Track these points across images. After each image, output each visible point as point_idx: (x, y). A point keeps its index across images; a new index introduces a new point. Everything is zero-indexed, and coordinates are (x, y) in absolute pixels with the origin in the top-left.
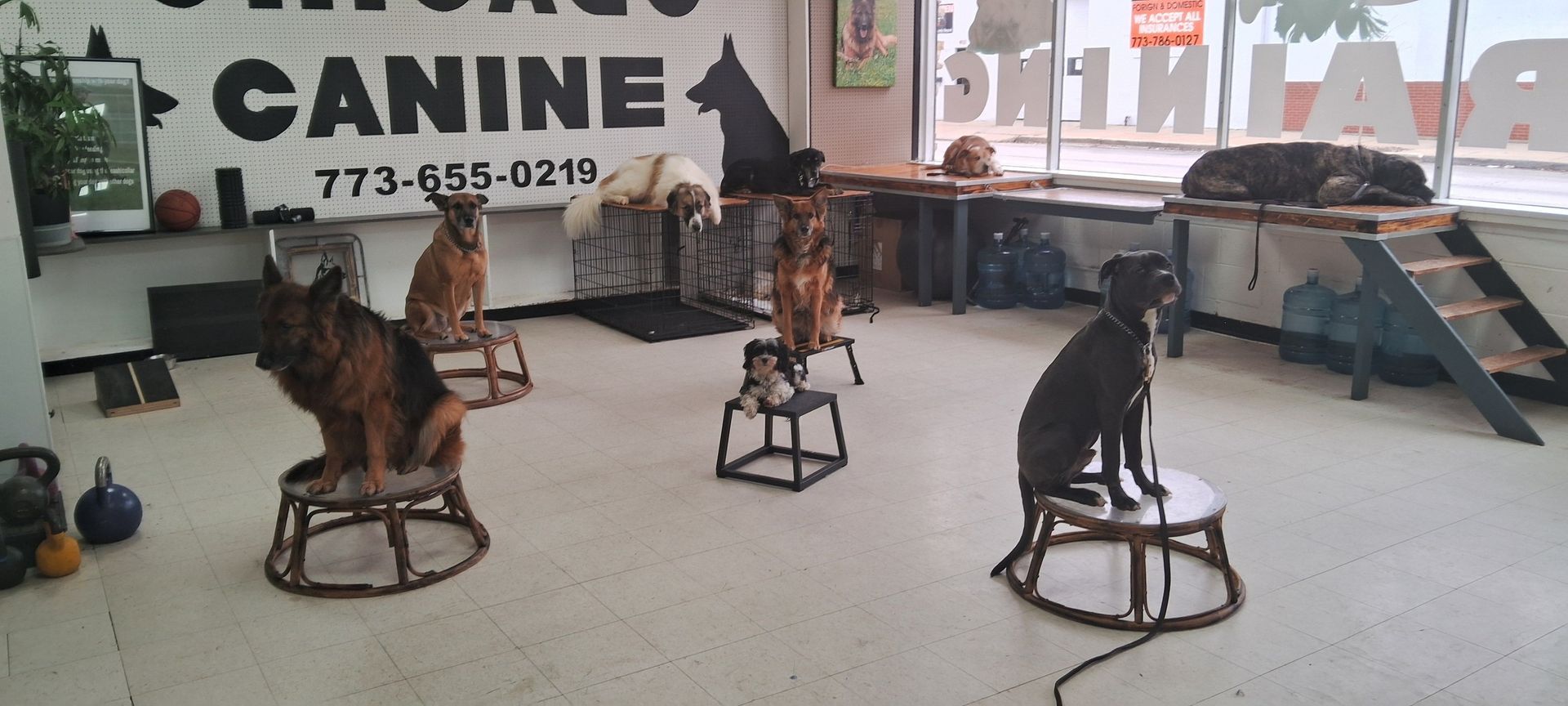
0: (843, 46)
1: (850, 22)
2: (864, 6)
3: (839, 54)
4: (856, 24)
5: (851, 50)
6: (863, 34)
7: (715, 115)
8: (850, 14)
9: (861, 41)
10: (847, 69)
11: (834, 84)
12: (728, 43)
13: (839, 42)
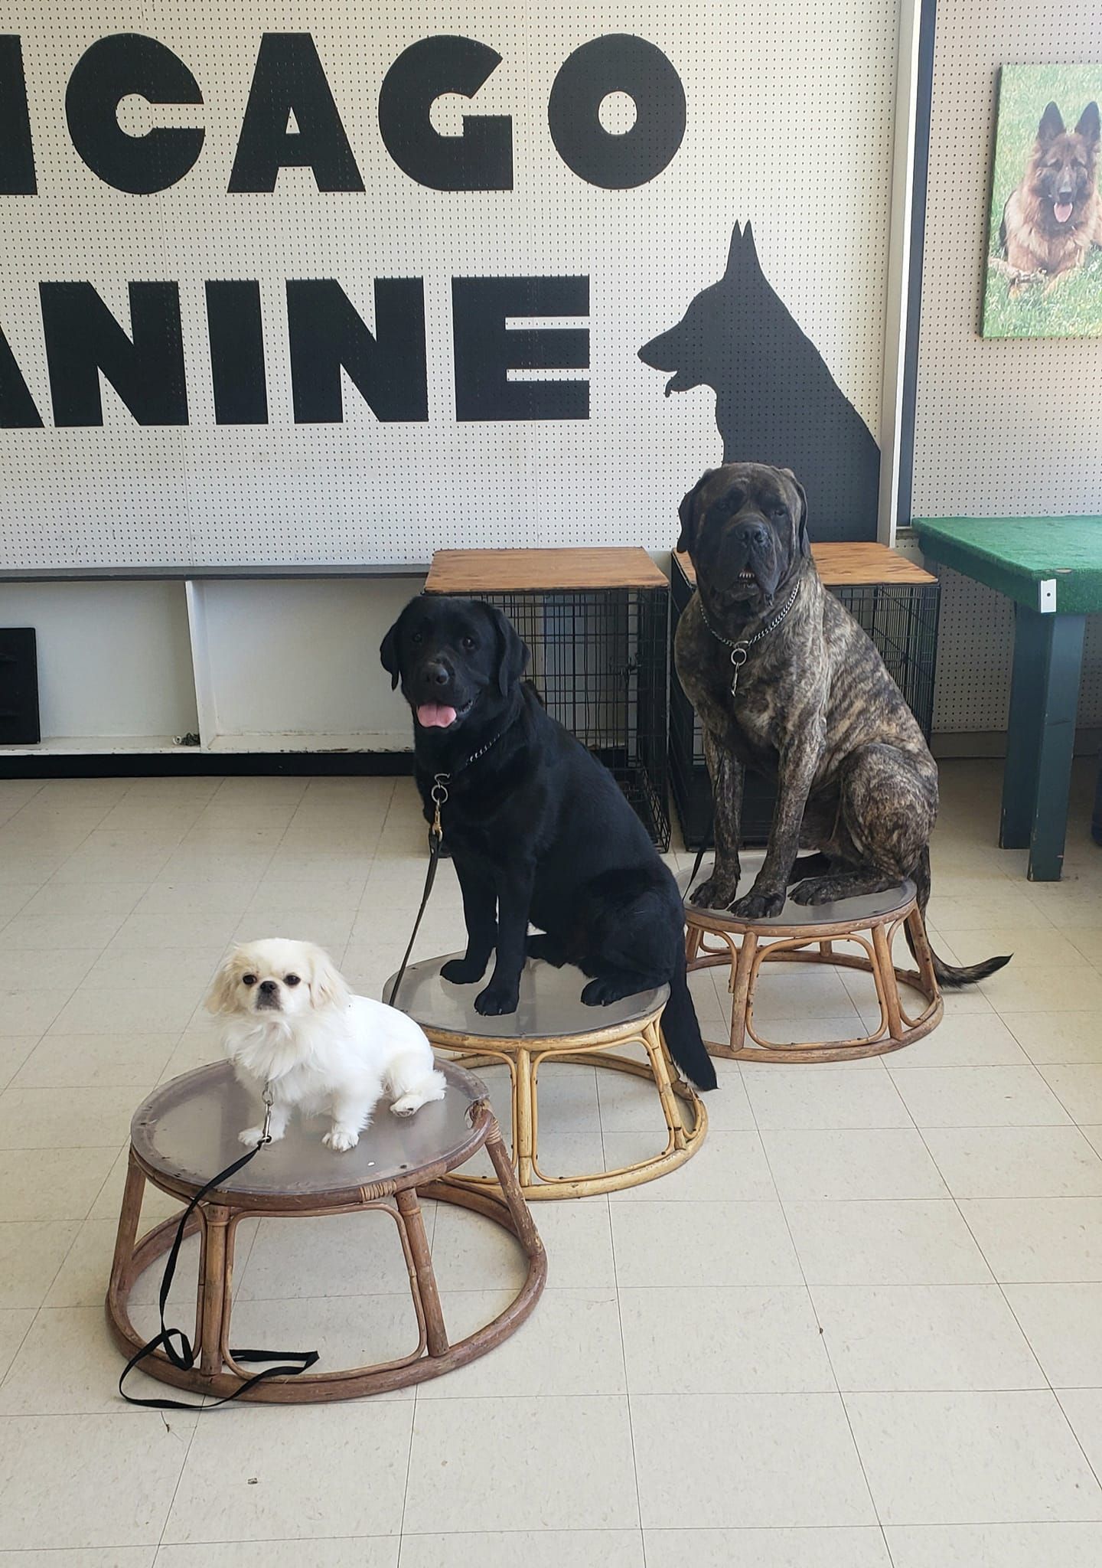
0: (1003, 243)
1: (1026, 189)
2: (1069, 147)
3: (993, 262)
4: (1044, 192)
5: (1027, 251)
6: (1061, 214)
7: (704, 397)
8: (1029, 171)
9: (1050, 229)
10: (1012, 296)
11: (980, 332)
12: (742, 244)
13: (995, 235)
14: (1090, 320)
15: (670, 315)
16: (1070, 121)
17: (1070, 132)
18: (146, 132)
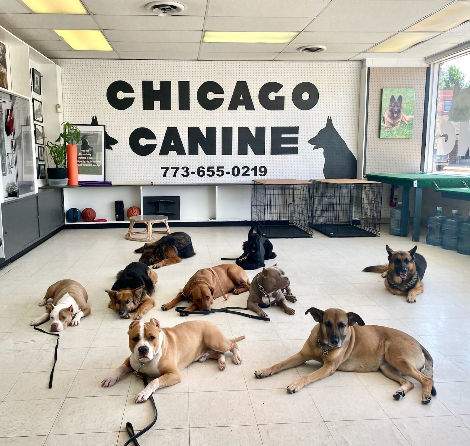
0: (384, 120)
1: (388, 110)
2: (396, 103)
3: (382, 124)
4: (392, 111)
5: (389, 122)
6: (395, 115)
7: (321, 150)
8: (388, 107)
10: (386, 131)
11: (379, 137)
12: (329, 121)
13: (382, 119)
14: (402, 135)
15: (315, 134)
16: (396, 98)
17: (396, 100)
18: (212, 99)
